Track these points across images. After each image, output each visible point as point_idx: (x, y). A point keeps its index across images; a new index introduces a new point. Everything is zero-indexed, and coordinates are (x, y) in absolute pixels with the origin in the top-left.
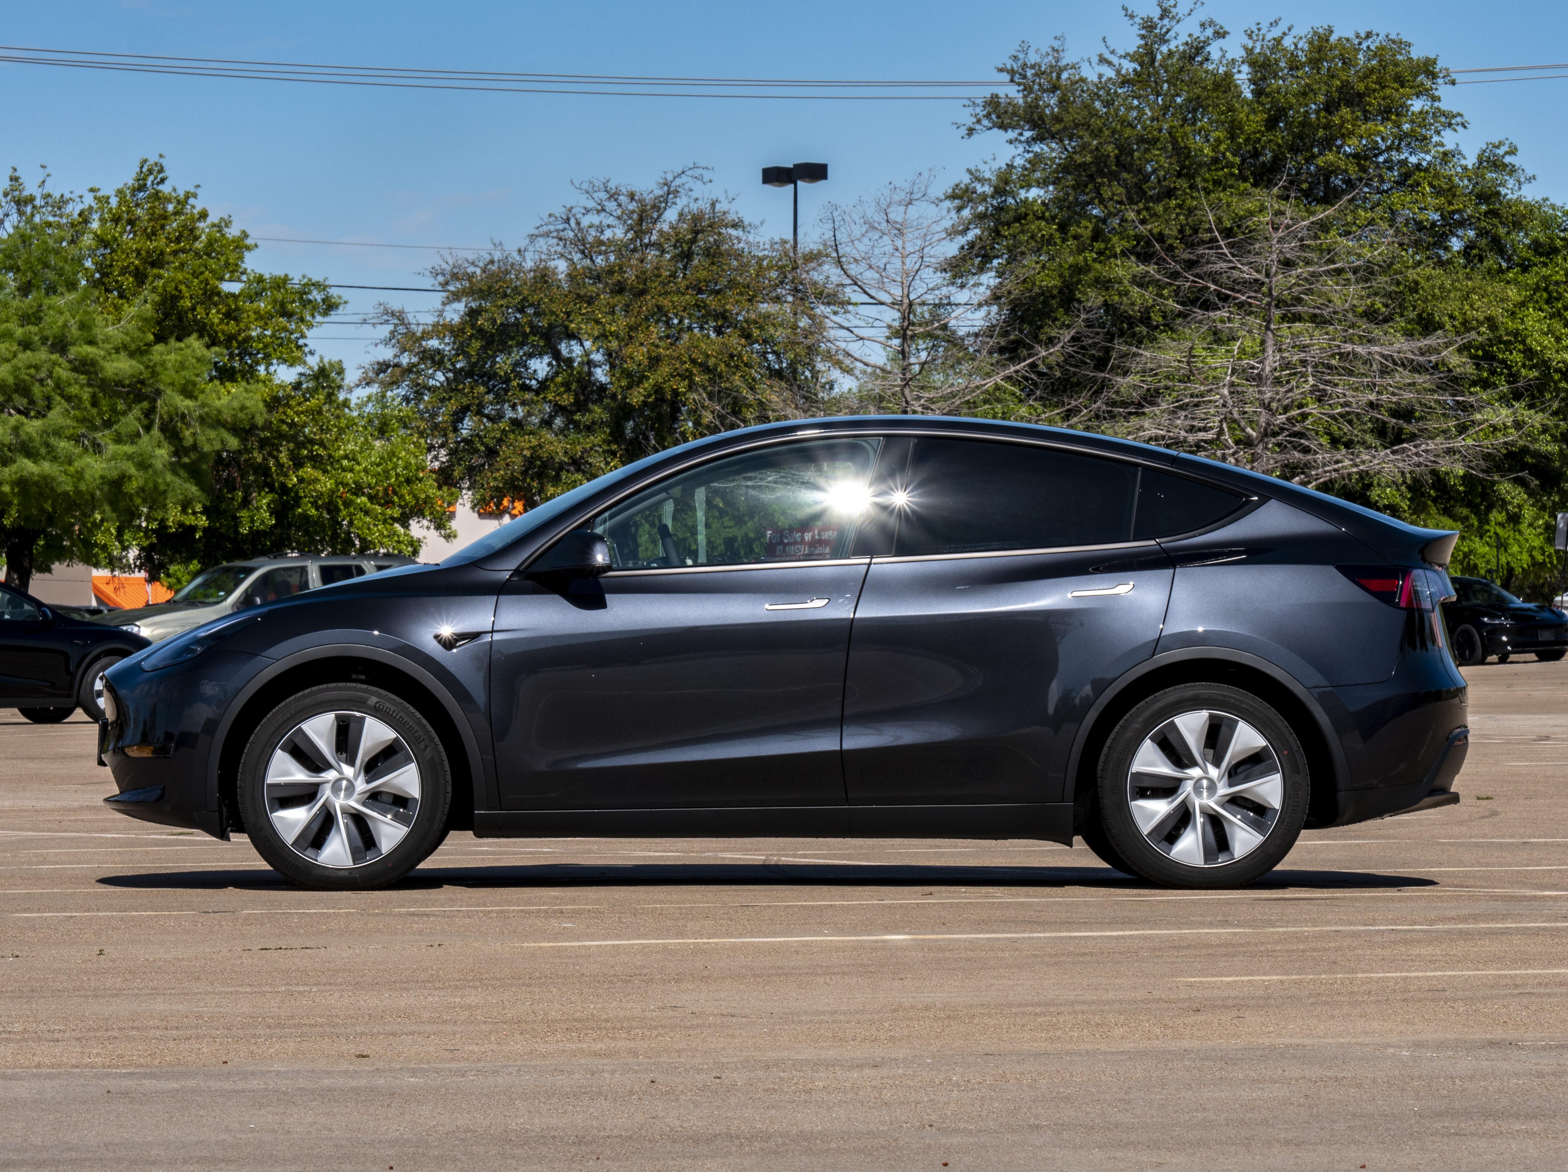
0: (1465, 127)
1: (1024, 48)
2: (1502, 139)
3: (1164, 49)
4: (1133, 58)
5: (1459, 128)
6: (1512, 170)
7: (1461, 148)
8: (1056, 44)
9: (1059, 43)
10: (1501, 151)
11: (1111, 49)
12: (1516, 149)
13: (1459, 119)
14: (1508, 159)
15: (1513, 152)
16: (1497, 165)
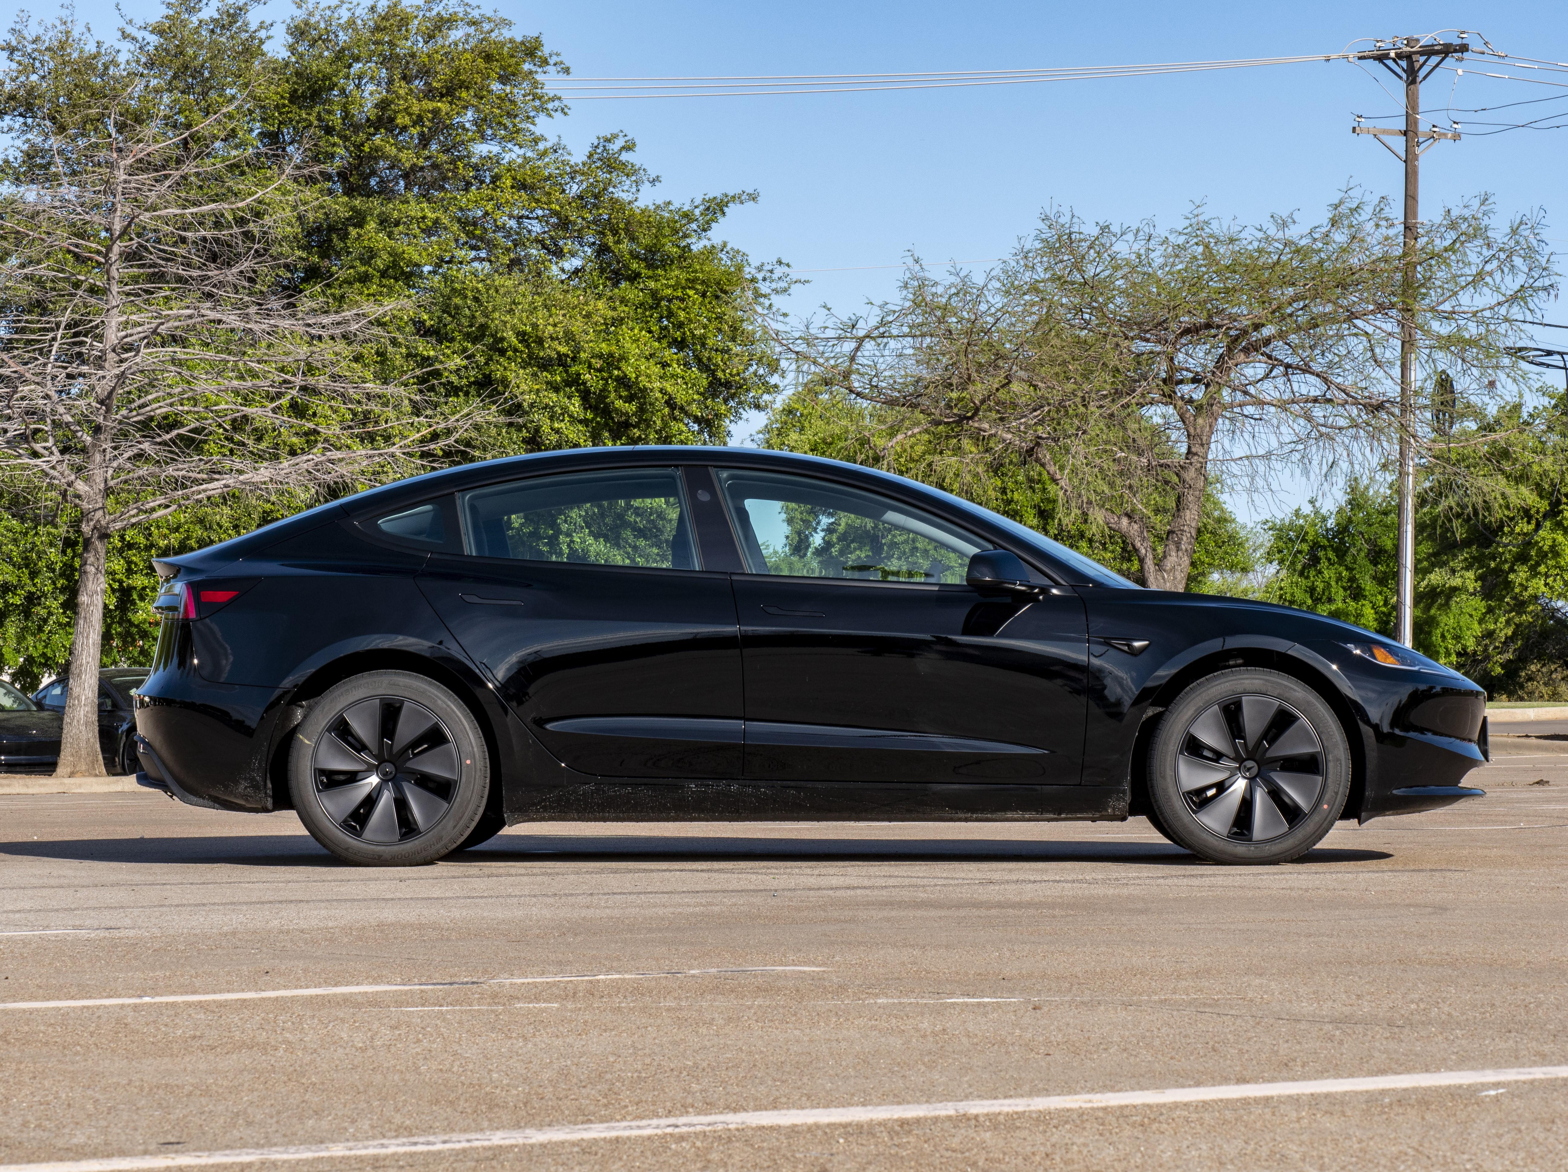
0: (565, 114)
1: (24, 17)
2: (615, 131)
3: (195, 20)
4: (159, 31)
5: (558, 115)
6: (628, 170)
7: (563, 142)
8: (64, 13)
9: (68, 12)
10: (615, 146)
11: (128, 18)
12: (634, 144)
13: (557, 103)
14: (625, 157)
15: (629, 147)
16: (611, 164)
